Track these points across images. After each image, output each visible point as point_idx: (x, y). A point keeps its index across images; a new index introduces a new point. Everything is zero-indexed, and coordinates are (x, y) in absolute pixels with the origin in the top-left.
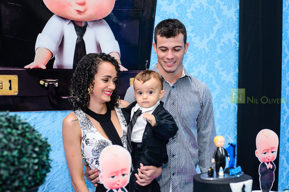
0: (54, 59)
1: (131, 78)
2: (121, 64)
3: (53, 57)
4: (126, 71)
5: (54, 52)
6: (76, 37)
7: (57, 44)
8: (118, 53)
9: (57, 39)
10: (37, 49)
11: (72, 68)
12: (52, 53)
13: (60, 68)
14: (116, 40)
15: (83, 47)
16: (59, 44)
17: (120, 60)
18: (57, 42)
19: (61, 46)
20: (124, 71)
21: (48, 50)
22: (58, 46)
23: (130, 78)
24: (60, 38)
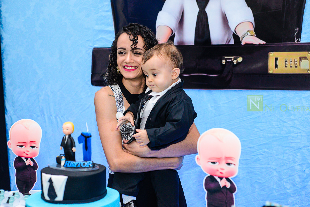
0: (174, 35)
1: (271, 53)
2: (255, 35)
3: (173, 34)
4: (264, 44)
5: (174, 29)
6: (197, 9)
7: (176, 19)
8: (251, 23)
9: (177, 14)
10: (158, 28)
11: (193, 44)
12: (172, 30)
13: (180, 45)
14: (248, 7)
15: (205, 20)
16: (179, 20)
17: (254, 31)
18: (177, 18)
19: (181, 22)
20: (260, 44)
21: (168, 27)
22: (178, 21)
23: (269, 53)
24: (180, 14)
